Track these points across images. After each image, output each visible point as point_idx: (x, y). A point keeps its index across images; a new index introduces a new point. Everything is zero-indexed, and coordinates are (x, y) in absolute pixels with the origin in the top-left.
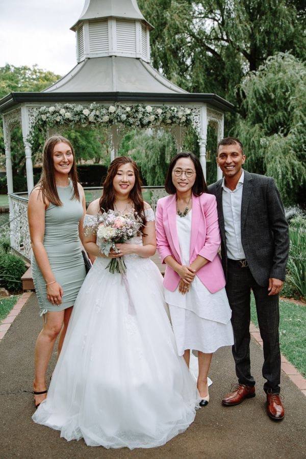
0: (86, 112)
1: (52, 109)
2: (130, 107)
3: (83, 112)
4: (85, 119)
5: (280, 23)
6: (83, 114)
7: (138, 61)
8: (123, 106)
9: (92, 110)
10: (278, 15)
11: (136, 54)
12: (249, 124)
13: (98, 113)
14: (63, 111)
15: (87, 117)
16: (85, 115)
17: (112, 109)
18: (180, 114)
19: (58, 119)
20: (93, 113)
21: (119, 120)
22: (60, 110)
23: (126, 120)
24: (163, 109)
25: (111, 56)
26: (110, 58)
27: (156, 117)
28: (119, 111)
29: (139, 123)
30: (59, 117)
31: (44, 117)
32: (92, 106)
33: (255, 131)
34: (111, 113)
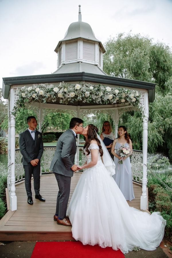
0: (56, 90)
1: (30, 88)
2: (93, 86)
3: (54, 90)
4: (55, 95)
5: (146, 78)
6: (53, 91)
7: (96, 67)
8: (87, 85)
9: (60, 88)
10: (145, 75)
11: (95, 62)
12: (135, 117)
13: (66, 90)
14: (38, 90)
15: (56, 93)
16: (55, 92)
17: (78, 86)
18: (132, 96)
19: (34, 96)
20: (62, 90)
21: (83, 96)
22: (36, 89)
23: (89, 96)
24: (119, 90)
25: (78, 62)
26: (78, 63)
27: (114, 96)
28: (84, 89)
29: (100, 99)
30: (35, 95)
31: (24, 95)
32: (60, 84)
33: (138, 120)
34: (77, 90)
